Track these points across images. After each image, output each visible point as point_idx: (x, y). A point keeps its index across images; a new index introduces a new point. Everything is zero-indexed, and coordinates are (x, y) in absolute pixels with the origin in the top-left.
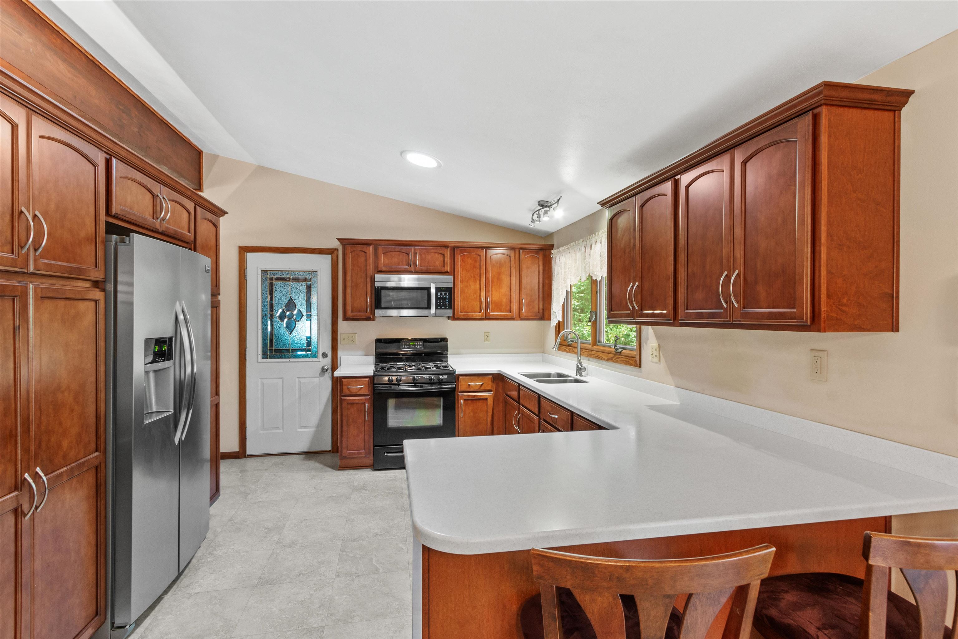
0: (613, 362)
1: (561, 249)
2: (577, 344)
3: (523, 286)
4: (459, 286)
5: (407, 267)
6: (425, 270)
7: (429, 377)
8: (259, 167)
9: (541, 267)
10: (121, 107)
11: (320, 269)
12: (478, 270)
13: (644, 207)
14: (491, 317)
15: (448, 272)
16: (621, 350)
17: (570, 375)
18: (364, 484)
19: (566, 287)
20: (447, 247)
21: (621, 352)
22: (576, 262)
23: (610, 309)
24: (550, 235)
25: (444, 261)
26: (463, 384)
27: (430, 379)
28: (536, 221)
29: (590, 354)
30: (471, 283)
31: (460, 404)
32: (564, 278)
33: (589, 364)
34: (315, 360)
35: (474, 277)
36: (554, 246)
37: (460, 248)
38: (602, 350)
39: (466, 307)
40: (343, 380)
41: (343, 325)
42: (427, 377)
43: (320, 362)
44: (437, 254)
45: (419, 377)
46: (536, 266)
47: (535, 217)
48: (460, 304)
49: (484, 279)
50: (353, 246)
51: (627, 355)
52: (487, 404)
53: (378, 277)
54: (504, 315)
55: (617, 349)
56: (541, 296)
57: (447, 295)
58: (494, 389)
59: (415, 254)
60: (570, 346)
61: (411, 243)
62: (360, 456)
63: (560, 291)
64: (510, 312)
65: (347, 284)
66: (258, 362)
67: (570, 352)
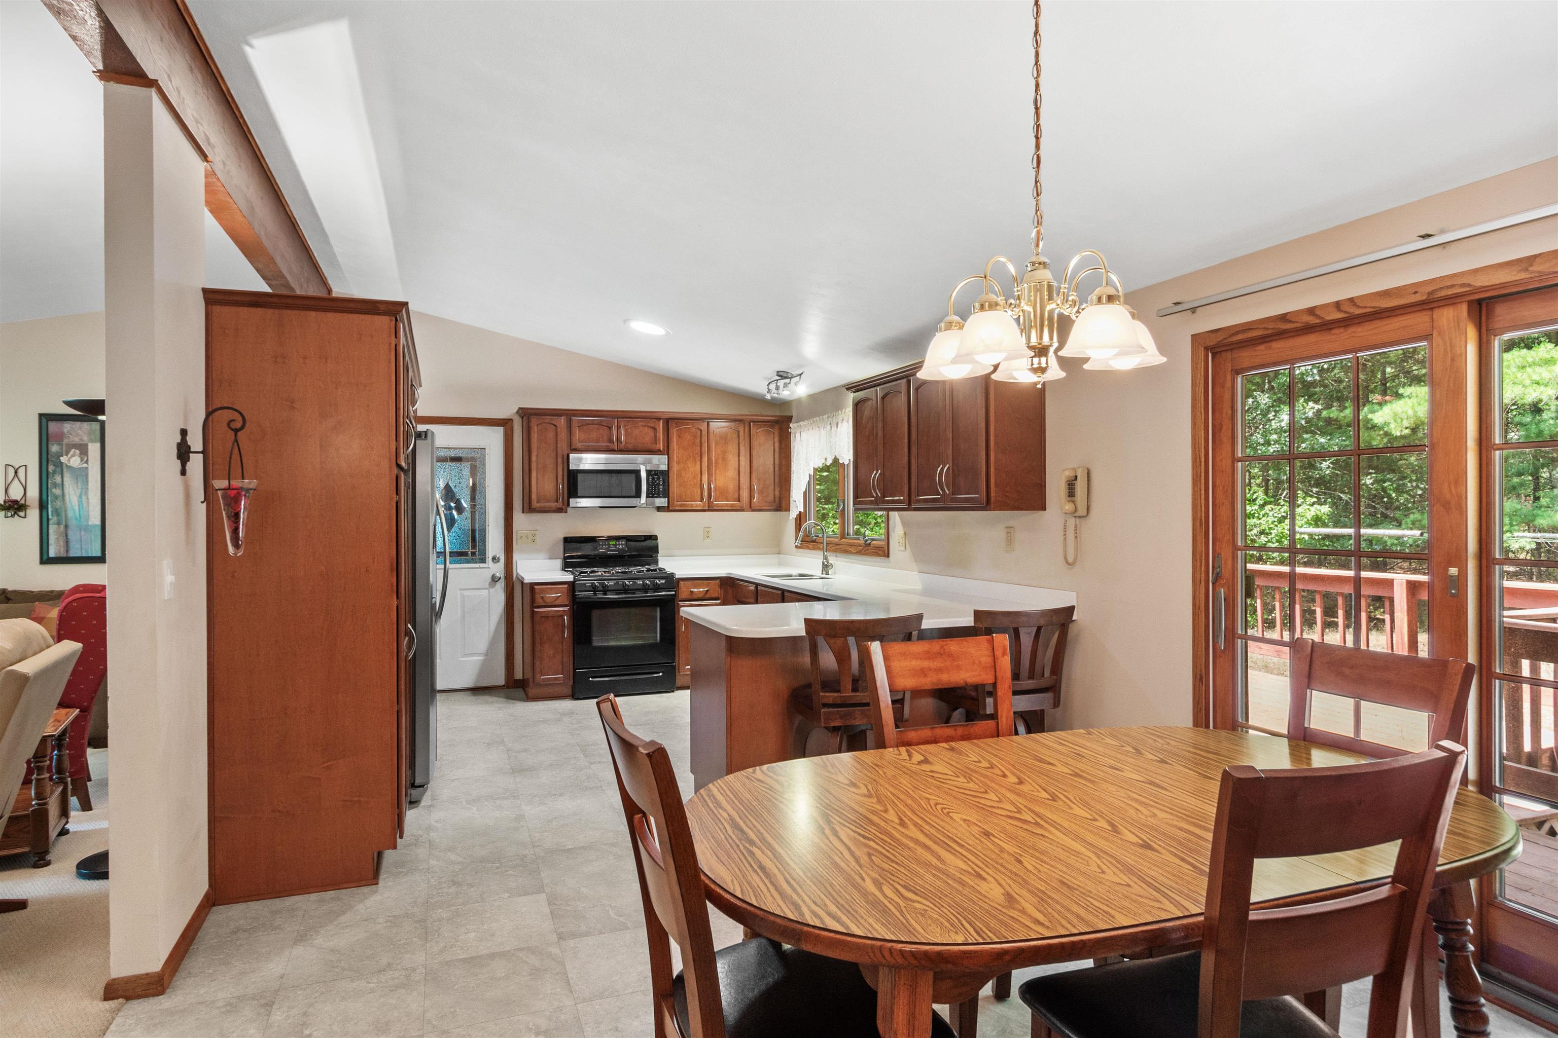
0: (862, 554)
1: (801, 423)
2: (822, 539)
3: (754, 468)
4: (675, 468)
5: (609, 444)
6: (631, 448)
7: (643, 582)
9: (777, 445)
11: (489, 446)
12: (698, 449)
13: (885, 398)
14: (715, 508)
15: (660, 451)
16: (870, 541)
17: (814, 574)
19: (807, 471)
20: (658, 419)
21: (870, 544)
22: (819, 440)
23: (856, 497)
24: (788, 404)
25: (655, 436)
26: (684, 591)
27: (644, 585)
28: (774, 391)
29: (837, 549)
30: (689, 465)
32: (807, 459)
33: (836, 560)
34: (482, 565)
35: (694, 457)
36: (793, 419)
37: (676, 420)
38: (849, 544)
39: (684, 495)
40: (536, 587)
41: (520, 520)
42: (640, 582)
43: (489, 568)
44: (646, 428)
45: (630, 582)
46: (771, 443)
47: (772, 386)
48: (676, 491)
49: (705, 459)
50: (539, 418)
51: (876, 546)
53: (573, 457)
54: (731, 505)
55: (867, 541)
56: (777, 480)
57: (661, 479)
58: (723, 596)
59: (619, 428)
60: (814, 541)
61: (613, 413)
62: (557, 682)
63: (800, 474)
64: (739, 501)
65: (532, 466)
67: (814, 549)
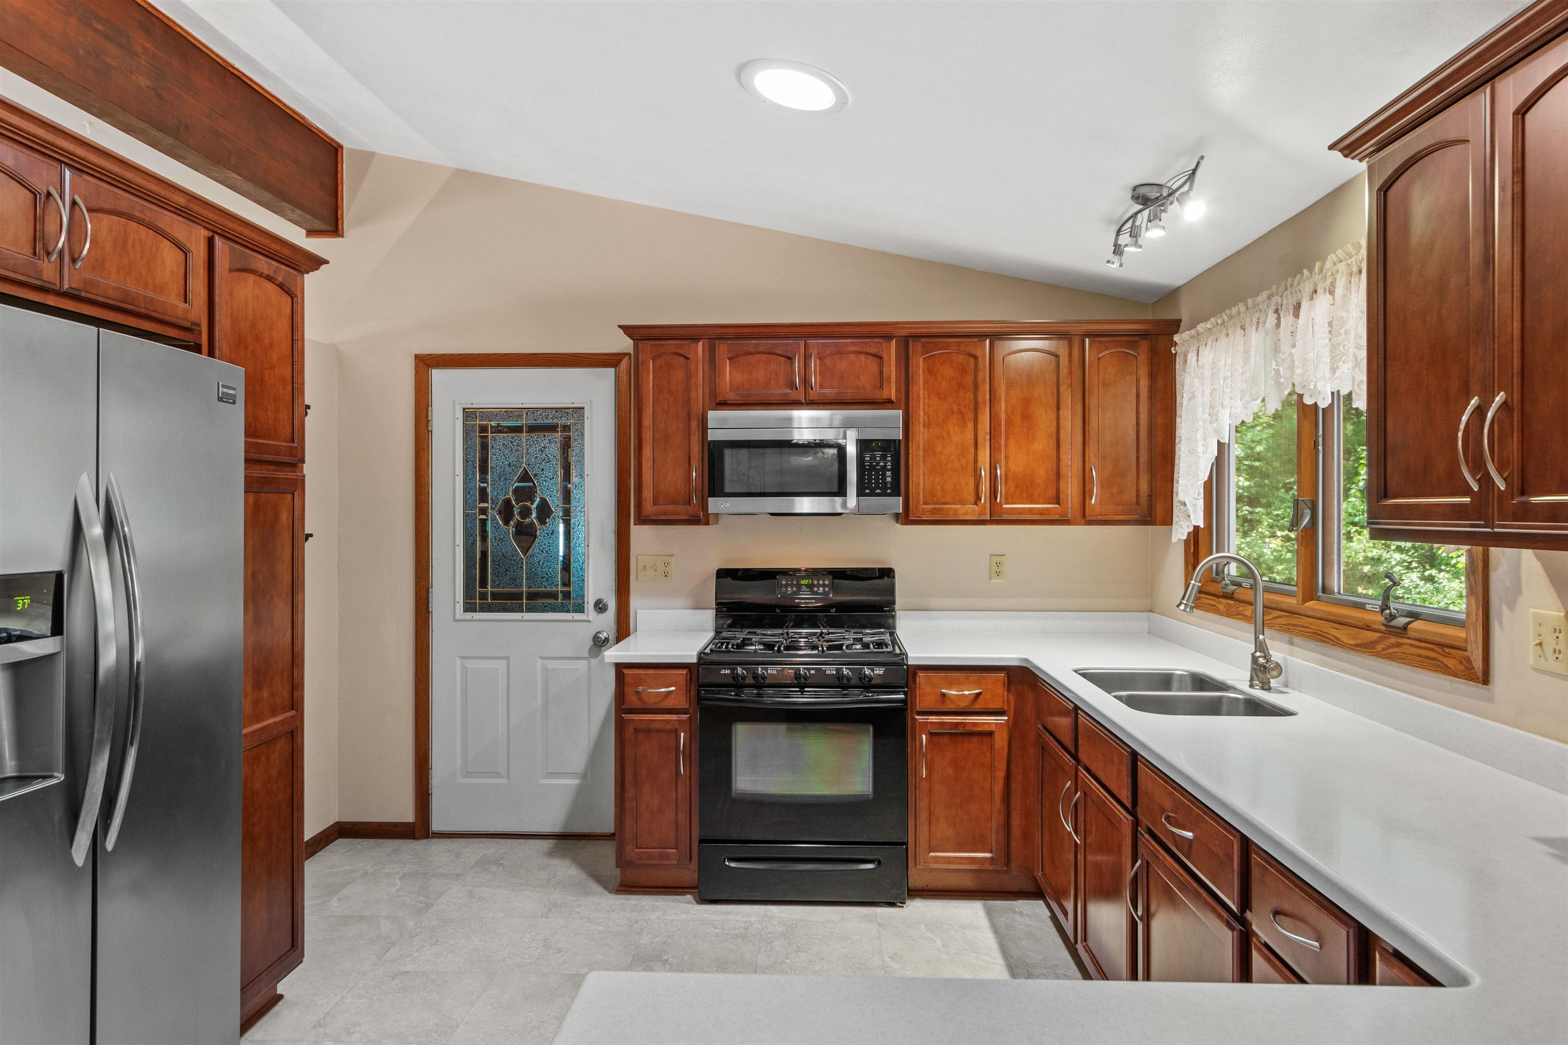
0: (1378, 655)
1: (1200, 327)
2: (1252, 593)
3: (1093, 434)
4: (921, 435)
5: (789, 391)
6: (833, 398)
7: (838, 670)
8: (459, 171)
9: (1144, 383)
10: (100, 27)
11: (591, 402)
12: (970, 395)
13: (1528, 116)
14: (1005, 517)
15: (892, 401)
16: (1408, 620)
17: (1230, 682)
18: (665, 943)
19: (1217, 431)
20: (888, 337)
21: (1405, 628)
22: (1246, 360)
23: (1380, 491)
24: (1170, 295)
25: (881, 373)
26: (926, 692)
27: (839, 676)
28: (1126, 246)
29: (1294, 625)
30: (951, 429)
31: (918, 744)
32: (1212, 407)
33: (1292, 655)
34: (578, 616)
35: (961, 412)
36: (1182, 324)
37: (923, 340)
38: (1334, 615)
39: (939, 489)
40: (626, 671)
41: (640, 535)
42: (831, 670)
43: (589, 621)
44: (863, 357)
45: (813, 669)
46: (1131, 379)
47: (1124, 239)
48: (922, 483)
49: (985, 417)
50: (658, 342)
51: (1430, 638)
52: (992, 748)
53: (713, 415)
54: (1041, 512)
55: (1392, 617)
56: (1144, 458)
57: (889, 459)
58: (1012, 709)
59: (807, 357)
60: (1229, 596)
61: (797, 330)
62: (666, 862)
63: (1200, 444)
64: (1058, 503)
65: (643, 435)
66: (455, 620)
67: (1229, 615)
